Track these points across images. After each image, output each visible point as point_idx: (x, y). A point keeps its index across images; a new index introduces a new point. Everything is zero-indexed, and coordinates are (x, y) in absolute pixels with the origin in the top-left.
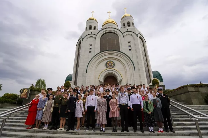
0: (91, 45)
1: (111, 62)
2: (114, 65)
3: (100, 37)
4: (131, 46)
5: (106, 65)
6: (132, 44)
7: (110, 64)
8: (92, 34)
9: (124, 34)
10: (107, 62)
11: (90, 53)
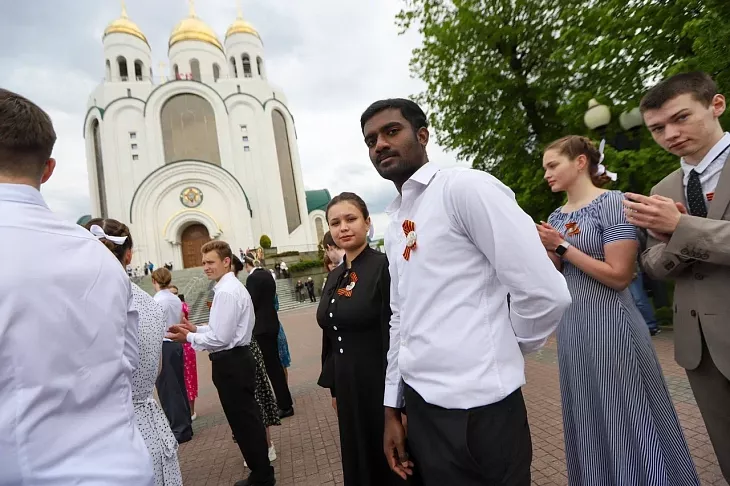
0: (135, 135)
1: (194, 190)
2: (202, 197)
3: (159, 109)
4: (250, 137)
5: (182, 199)
6: (251, 132)
7: (192, 198)
8: (130, 97)
9: (229, 102)
10: (185, 190)
11: (134, 162)
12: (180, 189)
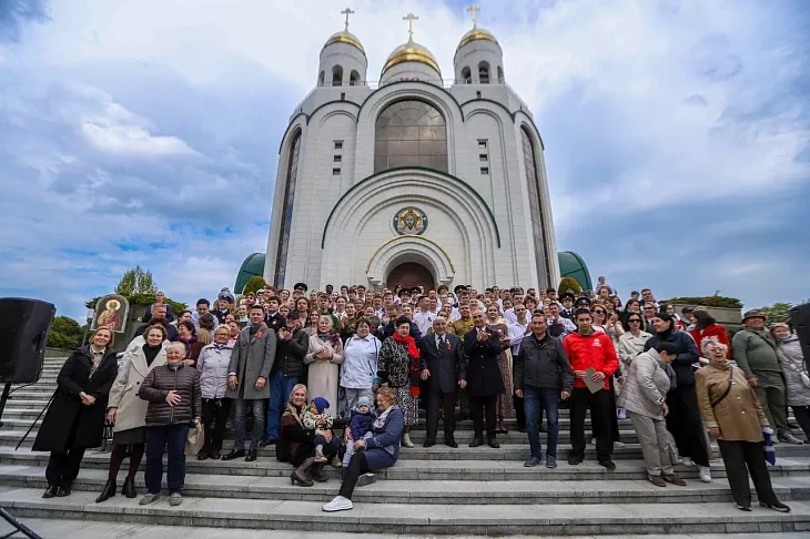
0: (339, 145)
1: (414, 212)
2: (425, 223)
3: (376, 114)
4: (491, 157)
5: (395, 223)
6: (493, 150)
7: (410, 222)
8: (343, 101)
9: (467, 110)
11: (335, 176)
12: (395, 209)
